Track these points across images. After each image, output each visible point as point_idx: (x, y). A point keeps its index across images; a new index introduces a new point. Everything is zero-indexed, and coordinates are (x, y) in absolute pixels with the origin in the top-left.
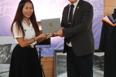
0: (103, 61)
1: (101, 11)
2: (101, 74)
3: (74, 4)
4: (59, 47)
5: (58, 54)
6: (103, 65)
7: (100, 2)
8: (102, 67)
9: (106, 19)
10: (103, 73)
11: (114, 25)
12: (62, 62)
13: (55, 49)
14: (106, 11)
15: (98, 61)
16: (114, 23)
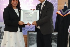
0: (57, 38)
1: (56, 7)
2: (56, 46)
3: (42, 3)
4: (31, 29)
5: (30, 33)
6: (57, 40)
7: (55, 2)
8: (56, 41)
9: (59, 12)
10: (56, 45)
11: (63, 16)
12: (32, 38)
13: (28, 30)
14: (59, 7)
15: (54, 38)
16: (63, 15)
